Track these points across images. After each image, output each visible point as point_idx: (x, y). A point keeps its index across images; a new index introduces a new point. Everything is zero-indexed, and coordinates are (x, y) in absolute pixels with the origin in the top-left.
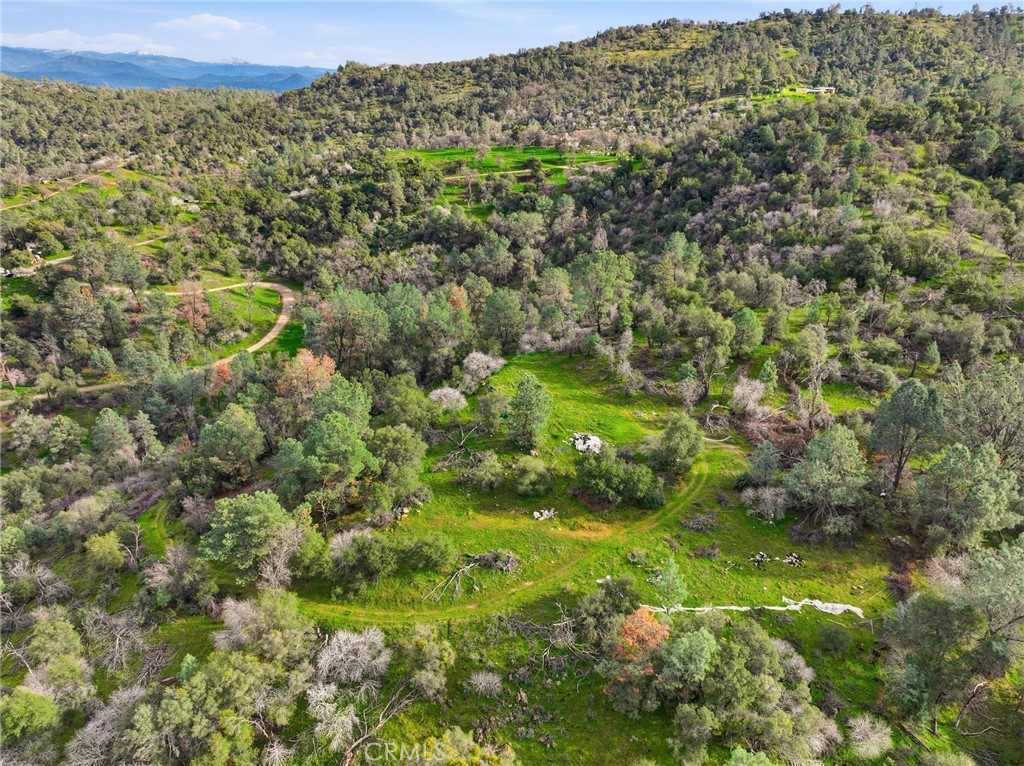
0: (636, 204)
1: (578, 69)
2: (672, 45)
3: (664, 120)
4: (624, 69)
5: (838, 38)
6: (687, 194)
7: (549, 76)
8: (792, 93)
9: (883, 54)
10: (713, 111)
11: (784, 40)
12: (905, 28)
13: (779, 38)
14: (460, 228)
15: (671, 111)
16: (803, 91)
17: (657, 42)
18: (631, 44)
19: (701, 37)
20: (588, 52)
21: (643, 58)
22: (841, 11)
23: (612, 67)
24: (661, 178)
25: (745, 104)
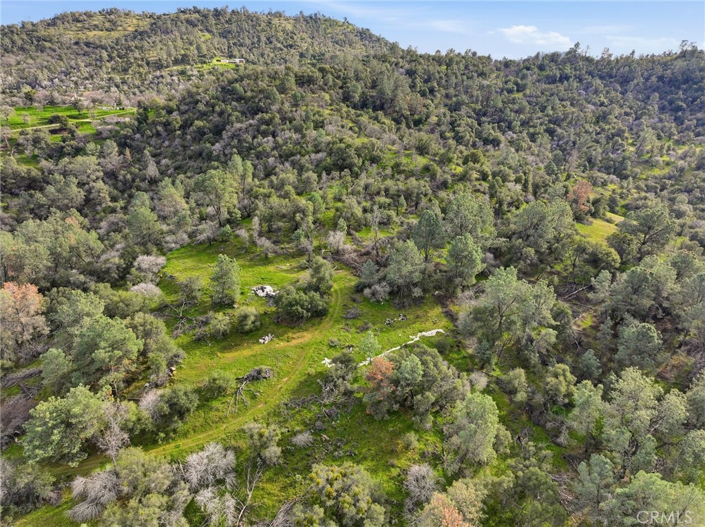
0: (163, 142)
1: (48, 44)
2: (120, 28)
3: (137, 82)
4: (88, 44)
5: (234, 27)
6: (201, 133)
7: (22, 49)
8: (219, 63)
9: (263, 39)
10: (171, 76)
11: (200, 27)
12: (270, 23)
13: (196, 26)
14: (16, 175)
15: (141, 76)
16: (225, 61)
17: (107, 25)
18: (87, 26)
19: (141, 23)
20: (52, 31)
21: (100, 37)
22: (229, 11)
23: (77, 43)
24: (177, 123)
25: (192, 70)
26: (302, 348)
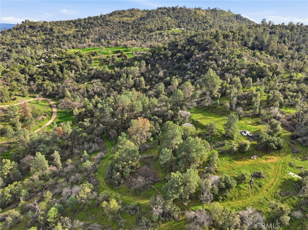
1: (109, 23)
2: (135, 16)
3: (143, 38)
4: (123, 23)
5: (181, 15)
7: (101, 25)
8: (175, 30)
9: (193, 19)
10: (156, 35)
11: (166, 15)
12: (196, 12)
13: (165, 14)
15: (144, 35)
16: (177, 29)
17: (130, 15)
18: (123, 16)
19: (143, 14)
20: (111, 18)
21: (128, 20)
22: (179, 7)
23: (119, 22)
25: (164, 33)
26: (275, 165)
